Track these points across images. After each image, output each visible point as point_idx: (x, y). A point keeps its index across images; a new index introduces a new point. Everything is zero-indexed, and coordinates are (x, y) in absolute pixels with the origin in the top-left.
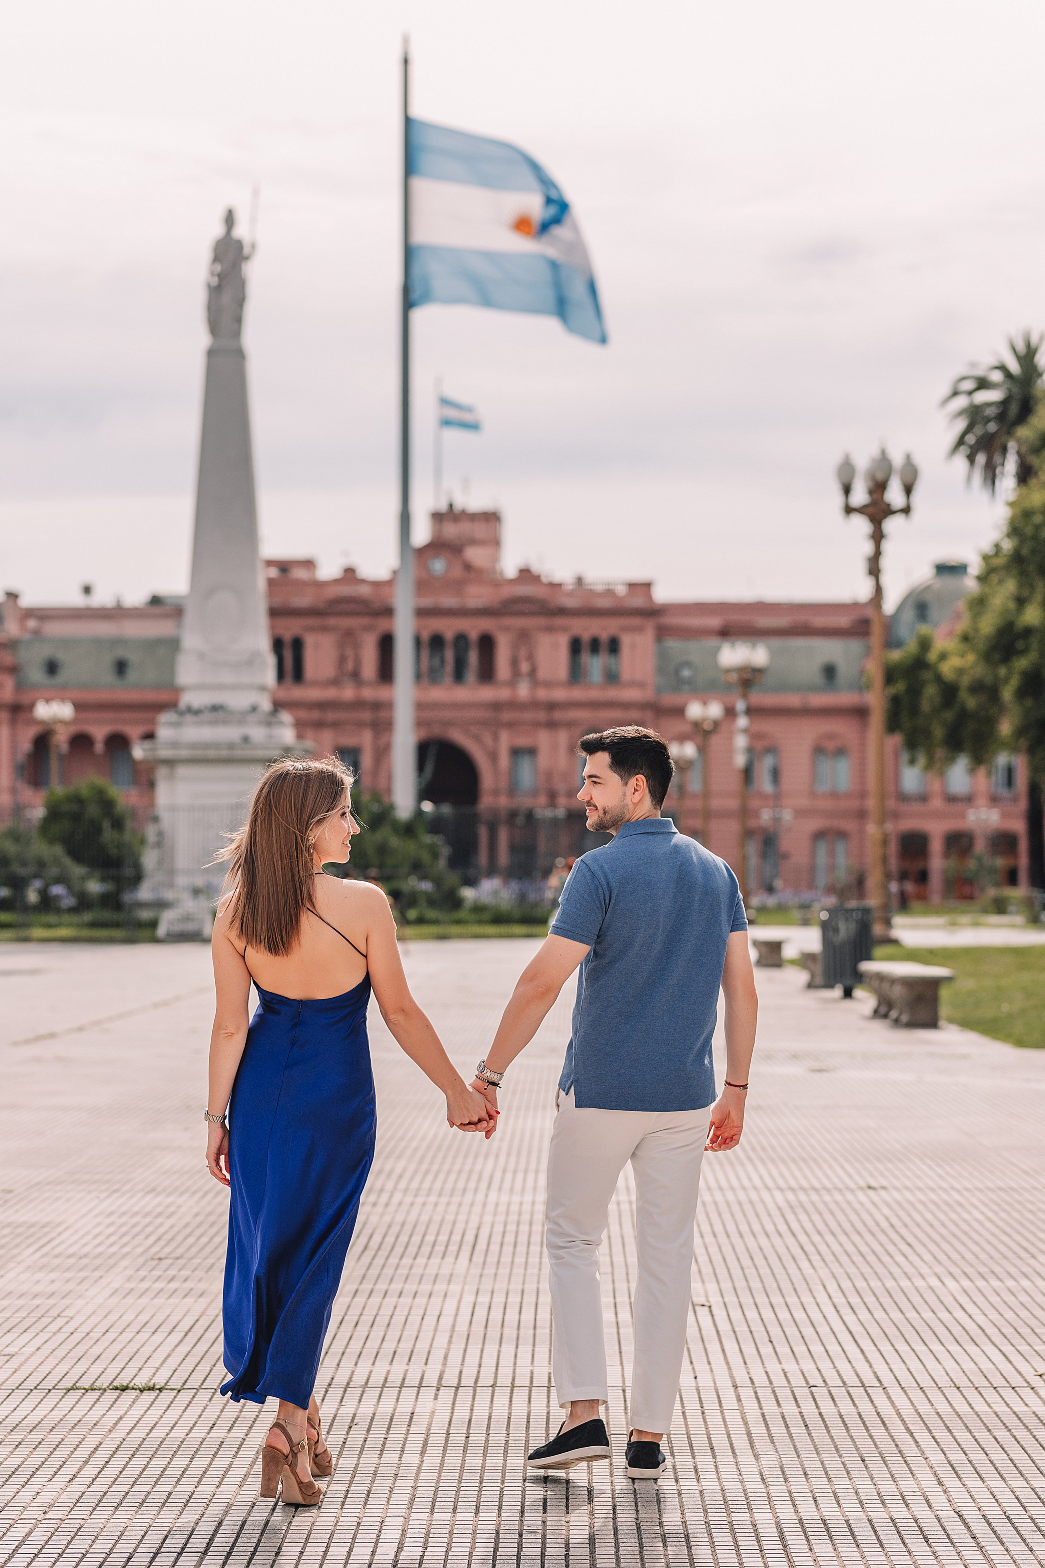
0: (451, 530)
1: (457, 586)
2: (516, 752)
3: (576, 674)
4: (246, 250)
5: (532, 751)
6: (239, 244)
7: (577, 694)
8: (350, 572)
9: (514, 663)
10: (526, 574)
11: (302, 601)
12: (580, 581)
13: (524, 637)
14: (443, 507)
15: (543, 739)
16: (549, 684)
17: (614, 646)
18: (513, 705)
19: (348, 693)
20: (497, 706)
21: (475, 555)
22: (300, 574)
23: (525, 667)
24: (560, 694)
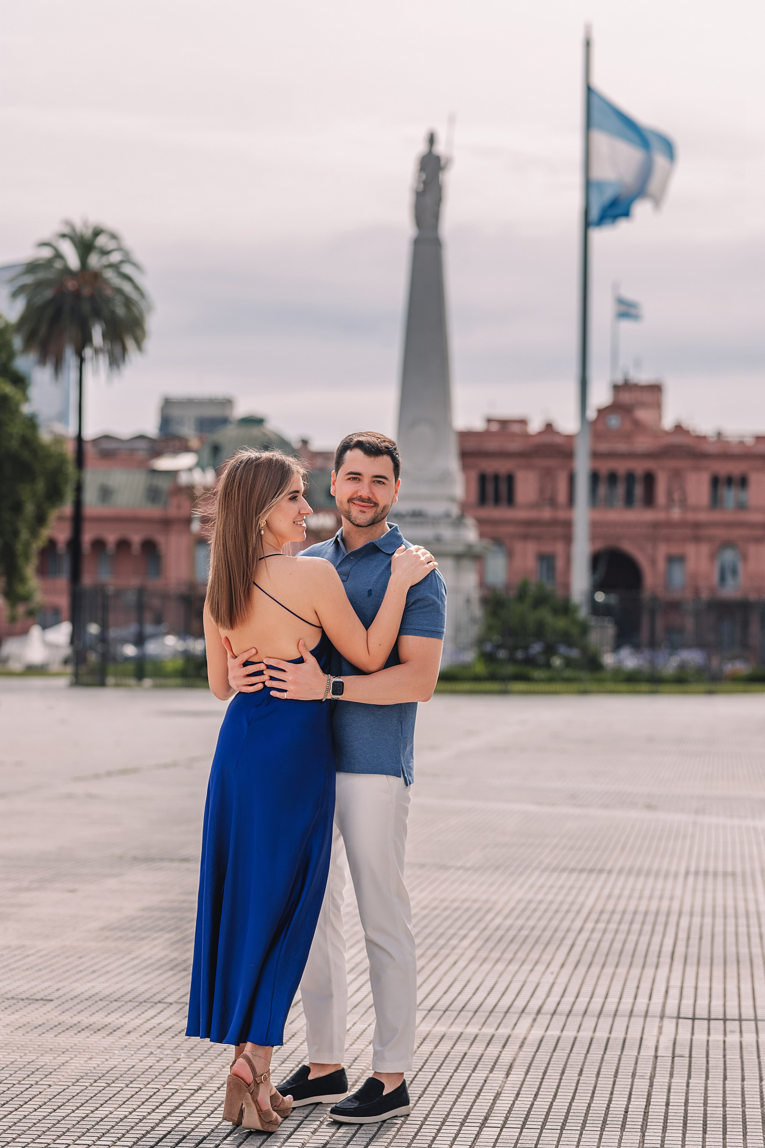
0: (626, 397)
1: (627, 436)
2: (672, 559)
3: (715, 501)
4: (442, 162)
5: (681, 559)
6: (438, 159)
7: (716, 516)
8: (549, 427)
9: (670, 494)
10: (679, 428)
11: (514, 446)
12: (719, 434)
13: (677, 475)
14: (620, 381)
15: (691, 550)
16: (696, 509)
17: (743, 482)
18: (669, 524)
19: (547, 514)
20: (656, 525)
21: (643, 415)
22: (515, 428)
23: (677, 496)
24: (703, 516)
